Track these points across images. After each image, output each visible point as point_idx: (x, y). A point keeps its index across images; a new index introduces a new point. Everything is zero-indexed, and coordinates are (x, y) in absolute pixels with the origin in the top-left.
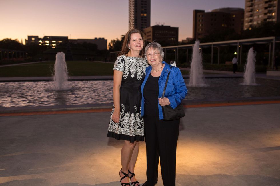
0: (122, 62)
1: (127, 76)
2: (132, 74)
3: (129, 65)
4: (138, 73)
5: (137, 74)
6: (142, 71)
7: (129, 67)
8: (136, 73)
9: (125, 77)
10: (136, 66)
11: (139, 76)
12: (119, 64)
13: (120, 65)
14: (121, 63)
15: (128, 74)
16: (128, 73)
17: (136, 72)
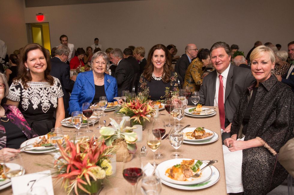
0: (17, 89)
1: (27, 107)
2: (33, 105)
3: (28, 93)
4: (43, 103)
5: (42, 105)
6: (49, 101)
7: (28, 95)
8: (41, 103)
9: (25, 108)
10: (39, 94)
11: (45, 107)
12: (12, 92)
13: (14, 92)
14: (15, 89)
15: (28, 105)
16: (28, 103)
17: (41, 101)
